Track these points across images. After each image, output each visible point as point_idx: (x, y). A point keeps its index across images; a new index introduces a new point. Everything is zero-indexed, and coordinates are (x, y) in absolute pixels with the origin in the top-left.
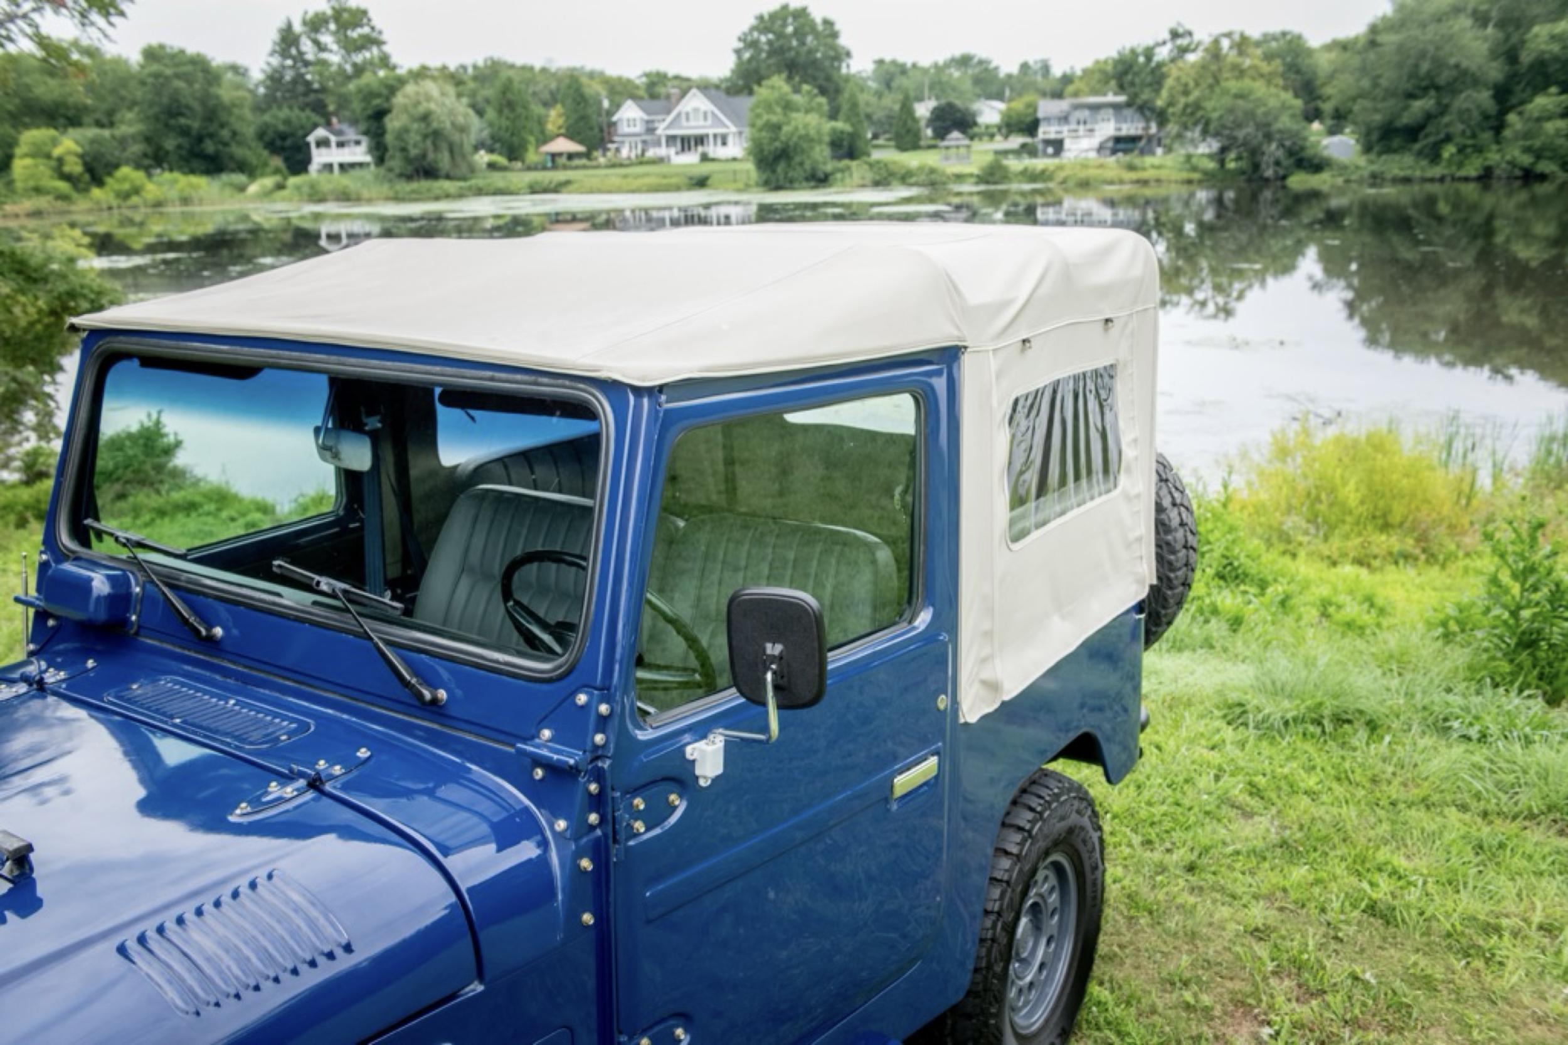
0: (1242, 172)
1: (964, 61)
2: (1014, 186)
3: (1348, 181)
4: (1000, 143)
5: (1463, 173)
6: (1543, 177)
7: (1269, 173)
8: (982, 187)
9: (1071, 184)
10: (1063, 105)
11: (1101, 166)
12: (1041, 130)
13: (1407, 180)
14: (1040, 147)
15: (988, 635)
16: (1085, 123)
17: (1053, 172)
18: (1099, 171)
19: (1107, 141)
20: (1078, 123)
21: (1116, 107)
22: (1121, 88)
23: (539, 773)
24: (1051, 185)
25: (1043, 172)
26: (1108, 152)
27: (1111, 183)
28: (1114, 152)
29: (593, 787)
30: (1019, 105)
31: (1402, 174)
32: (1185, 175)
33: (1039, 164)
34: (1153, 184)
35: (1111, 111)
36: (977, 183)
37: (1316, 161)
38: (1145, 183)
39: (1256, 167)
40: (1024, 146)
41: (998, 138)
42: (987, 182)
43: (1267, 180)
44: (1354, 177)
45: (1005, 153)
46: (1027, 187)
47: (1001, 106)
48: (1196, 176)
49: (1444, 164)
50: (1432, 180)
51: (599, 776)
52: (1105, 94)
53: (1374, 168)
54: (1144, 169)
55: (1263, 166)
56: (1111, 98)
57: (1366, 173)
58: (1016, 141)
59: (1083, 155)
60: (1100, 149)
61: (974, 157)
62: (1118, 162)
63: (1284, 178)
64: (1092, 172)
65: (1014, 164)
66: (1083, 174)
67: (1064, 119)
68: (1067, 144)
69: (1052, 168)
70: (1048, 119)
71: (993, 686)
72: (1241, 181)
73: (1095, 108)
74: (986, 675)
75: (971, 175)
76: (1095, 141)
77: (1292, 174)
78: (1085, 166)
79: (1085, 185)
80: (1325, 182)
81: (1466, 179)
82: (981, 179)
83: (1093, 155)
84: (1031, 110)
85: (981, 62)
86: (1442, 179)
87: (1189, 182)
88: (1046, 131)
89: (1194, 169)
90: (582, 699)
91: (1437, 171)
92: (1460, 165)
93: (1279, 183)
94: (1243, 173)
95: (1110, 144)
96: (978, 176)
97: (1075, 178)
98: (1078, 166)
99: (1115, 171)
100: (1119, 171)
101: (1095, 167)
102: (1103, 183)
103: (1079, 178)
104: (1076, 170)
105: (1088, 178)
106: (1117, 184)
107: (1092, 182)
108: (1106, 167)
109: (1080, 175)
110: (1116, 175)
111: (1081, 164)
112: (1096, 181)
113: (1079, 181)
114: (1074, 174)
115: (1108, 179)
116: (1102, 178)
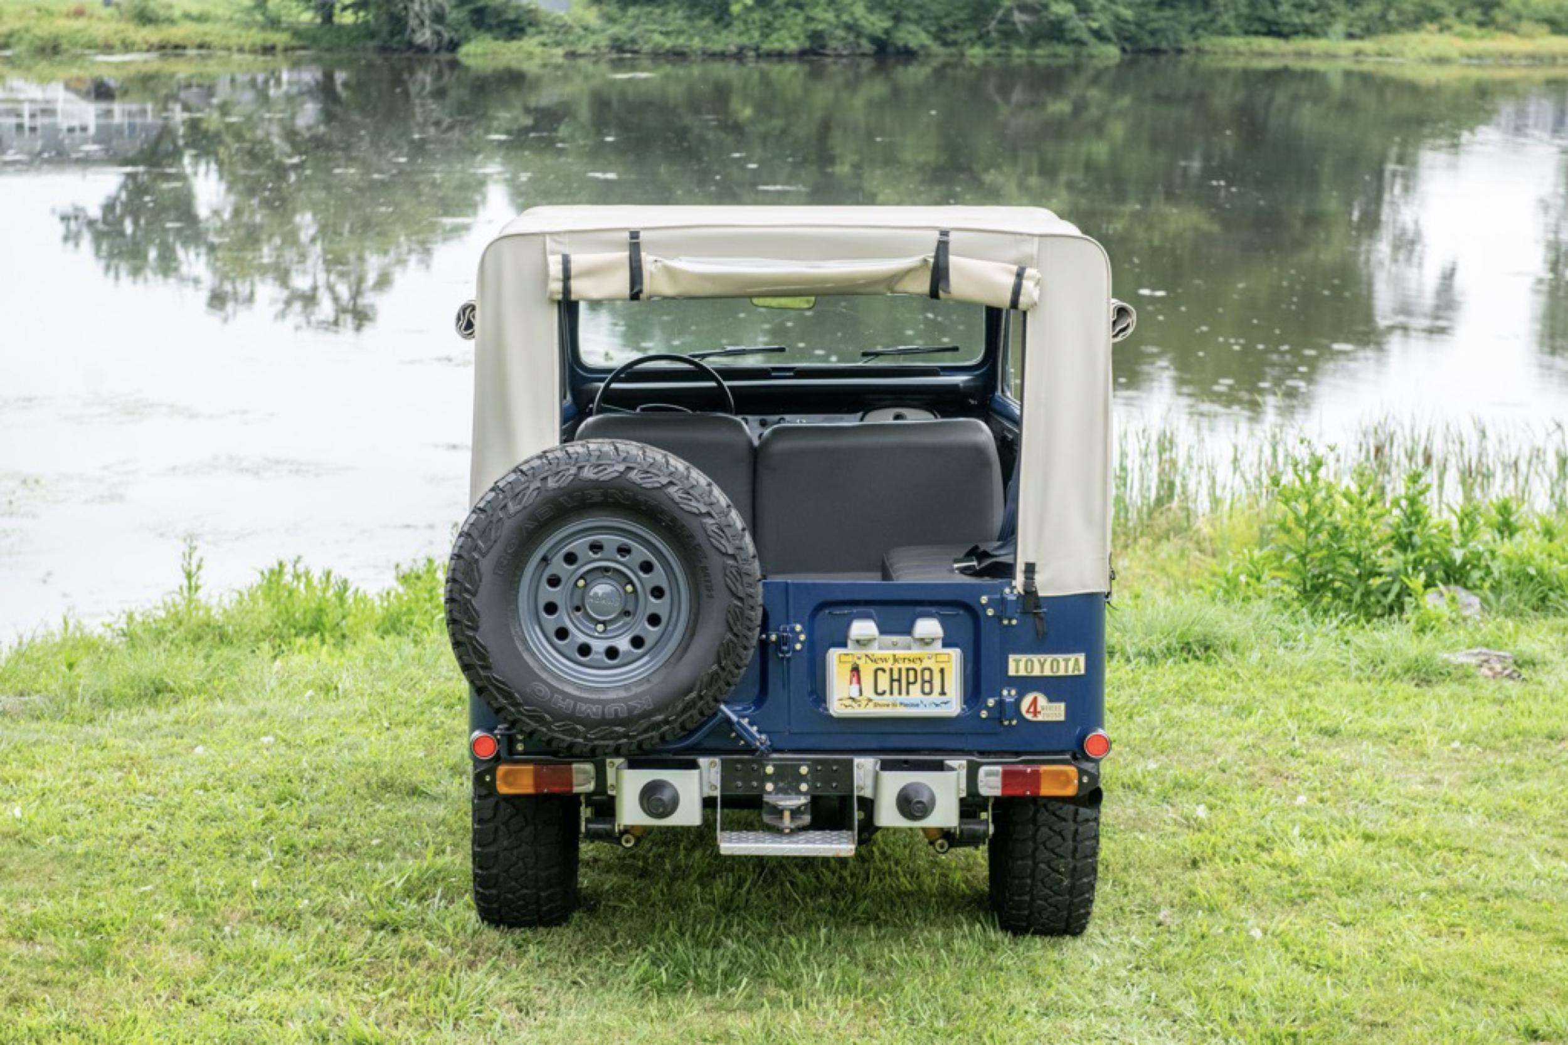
0: (366, 32)
3: (572, 55)
5: (773, 44)
6: (908, 55)
7: (424, 36)
9: (18, 49)
13: (679, 56)
18: (79, 23)
27: (108, 48)
31: (668, 43)
32: (257, 37)
34: (191, 52)
37: (511, 15)
38: (171, 49)
39: (398, 23)
43: (422, 49)
44: (581, 49)
48: (280, 38)
49: (738, 26)
50: (722, 56)
53: (616, 30)
54: (171, 21)
55: (413, 23)
57: (604, 41)
63: (453, 46)
64: (64, 25)
66: (44, 29)
72: (369, 53)
77: (467, 39)
78: (44, 12)
79: (50, 52)
80: (530, 56)
81: (781, 56)
86: (739, 56)
87: (268, 50)
89: (274, 23)
91: (729, 40)
92: (767, 29)
93: (445, 56)
94: (372, 35)
97: (28, 37)
98: (34, 13)
99: (113, 26)
100: (122, 26)
101: (68, 16)
102: (90, 47)
103: (35, 36)
104: (32, 22)
105: (56, 38)
106: (119, 52)
107: (65, 46)
108: (91, 16)
109: (38, 32)
110: (116, 33)
111: (39, 10)
112: (75, 44)
113: (38, 43)
114: (27, 30)
115: (100, 40)
116: (86, 39)
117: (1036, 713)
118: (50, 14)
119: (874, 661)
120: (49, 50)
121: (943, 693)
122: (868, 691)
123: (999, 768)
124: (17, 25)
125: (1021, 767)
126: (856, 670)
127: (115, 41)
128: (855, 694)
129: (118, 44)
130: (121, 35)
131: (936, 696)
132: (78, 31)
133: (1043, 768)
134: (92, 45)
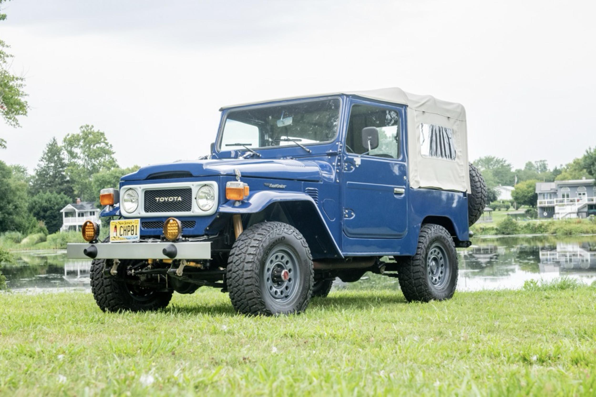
1: (488, 161)
2: (521, 236)
4: (512, 211)
8: (500, 236)
9: (559, 234)
10: (553, 186)
11: (579, 222)
12: (538, 201)
14: (539, 211)
15: (416, 171)
16: (568, 196)
17: (547, 226)
18: (579, 225)
19: (584, 207)
20: (563, 196)
21: (588, 186)
22: (590, 173)
23: (329, 157)
24: (546, 234)
25: (541, 226)
26: (584, 214)
27: (587, 232)
28: (588, 214)
29: (339, 158)
30: (523, 186)
33: (538, 222)
35: (585, 188)
36: (496, 234)
40: (528, 211)
41: (512, 209)
42: (503, 233)
45: (516, 216)
46: (530, 236)
47: (512, 189)
51: (340, 156)
52: (581, 179)
56: (584, 180)
58: (523, 210)
59: (568, 216)
60: (579, 213)
61: (494, 219)
62: (591, 220)
64: (573, 226)
65: (521, 223)
66: (568, 227)
67: (554, 194)
68: (557, 209)
69: (546, 224)
70: (543, 194)
71: (418, 182)
73: (574, 186)
74: (416, 179)
75: (493, 229)
76: (575, 208)
78: (568, 222)
79: (569, 234)
82: (498, 231)
83: (574, 216)
84: (531, 189)
85: (498, 161)
88: (541, 202)
90: (337, 143)
95: (586, 210)
96: (497, 229)
97: (562, 230)
98: (564, 223)
99: (589, 226)
100: (592, 226)
101: (575, 223)
102: (581, 233)
103: (565, 230)
104: (563, 226)
105: (571, 230)
106: (591, 233)
107: (574, 232)
108: (583, 223)
109: (565, 228)
110: (590, 228)
111: (566, 222)
112: (576, 232)
113: (565, 231)
114: (562, 228)
115: (585, 230)
116: (580, 230)
118: (569, 223)
120: (568, 234)
124: (559, 226)
127: (589, 230)
129: (591, 231)
130: (592, 229)
132: (578, 228)
134: (582, 232)
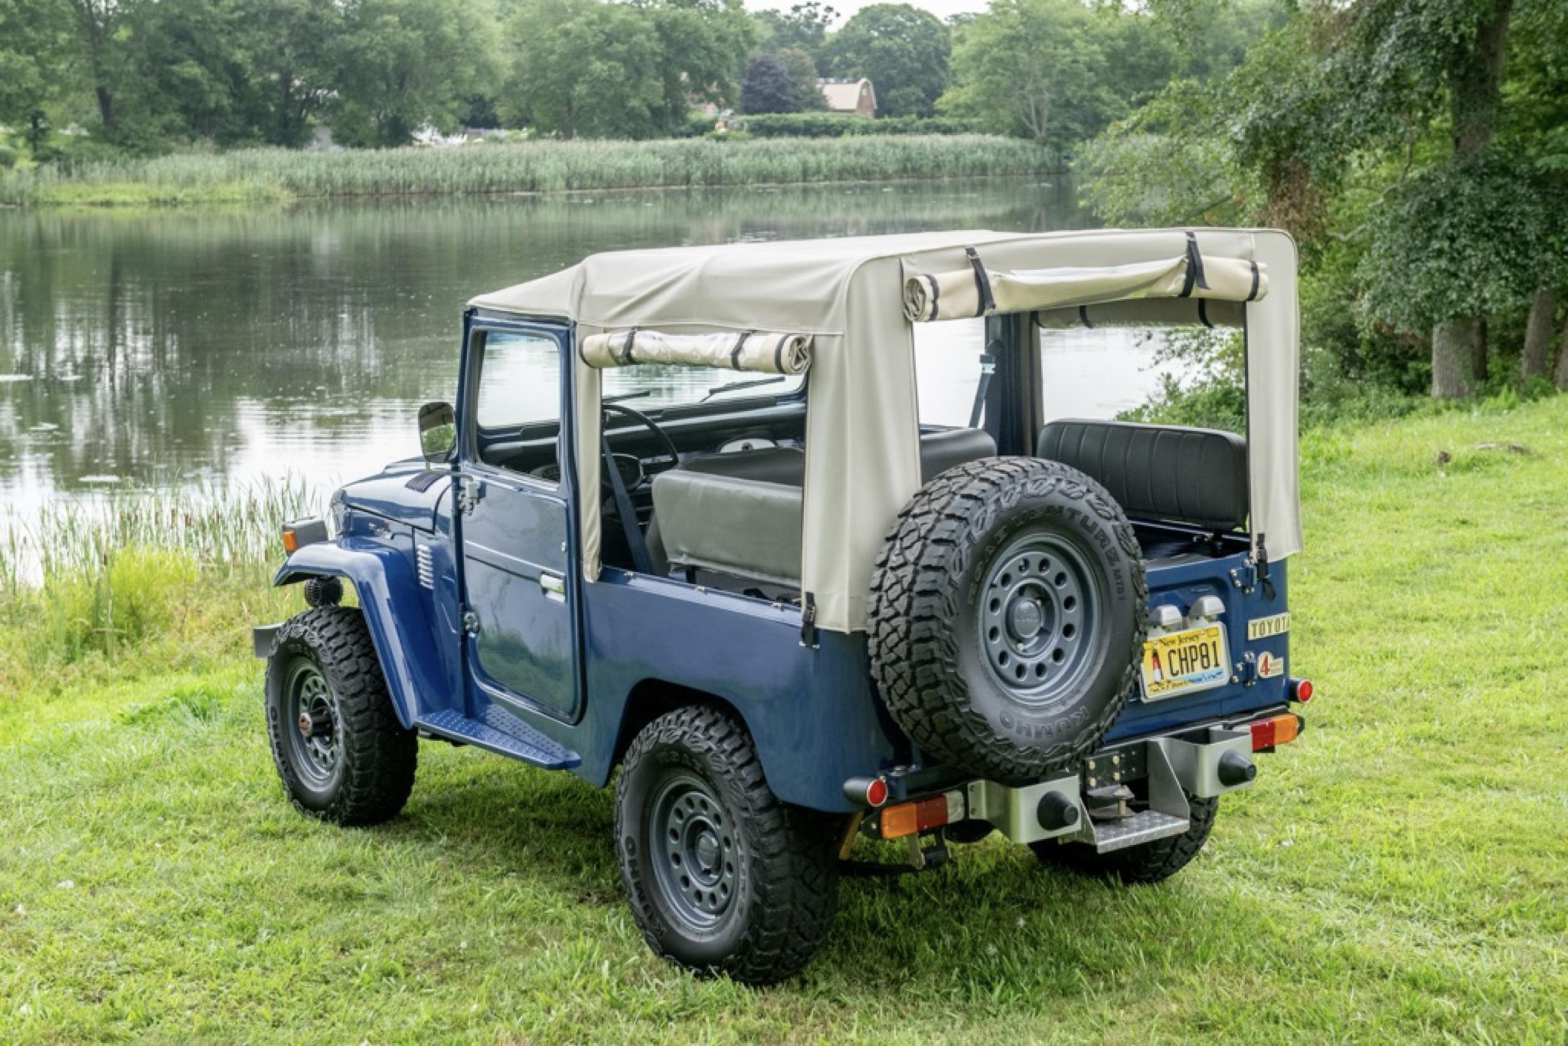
117: (1267, 671)
119: (1166, 644)
121: (1217, 665)
122: (1167, 675)
123: (1247, 728)
125: (1259, 723)
126: (1155, 655)
128: (1158, 679)
131: (1212, 668)
133: (1277, 719)
